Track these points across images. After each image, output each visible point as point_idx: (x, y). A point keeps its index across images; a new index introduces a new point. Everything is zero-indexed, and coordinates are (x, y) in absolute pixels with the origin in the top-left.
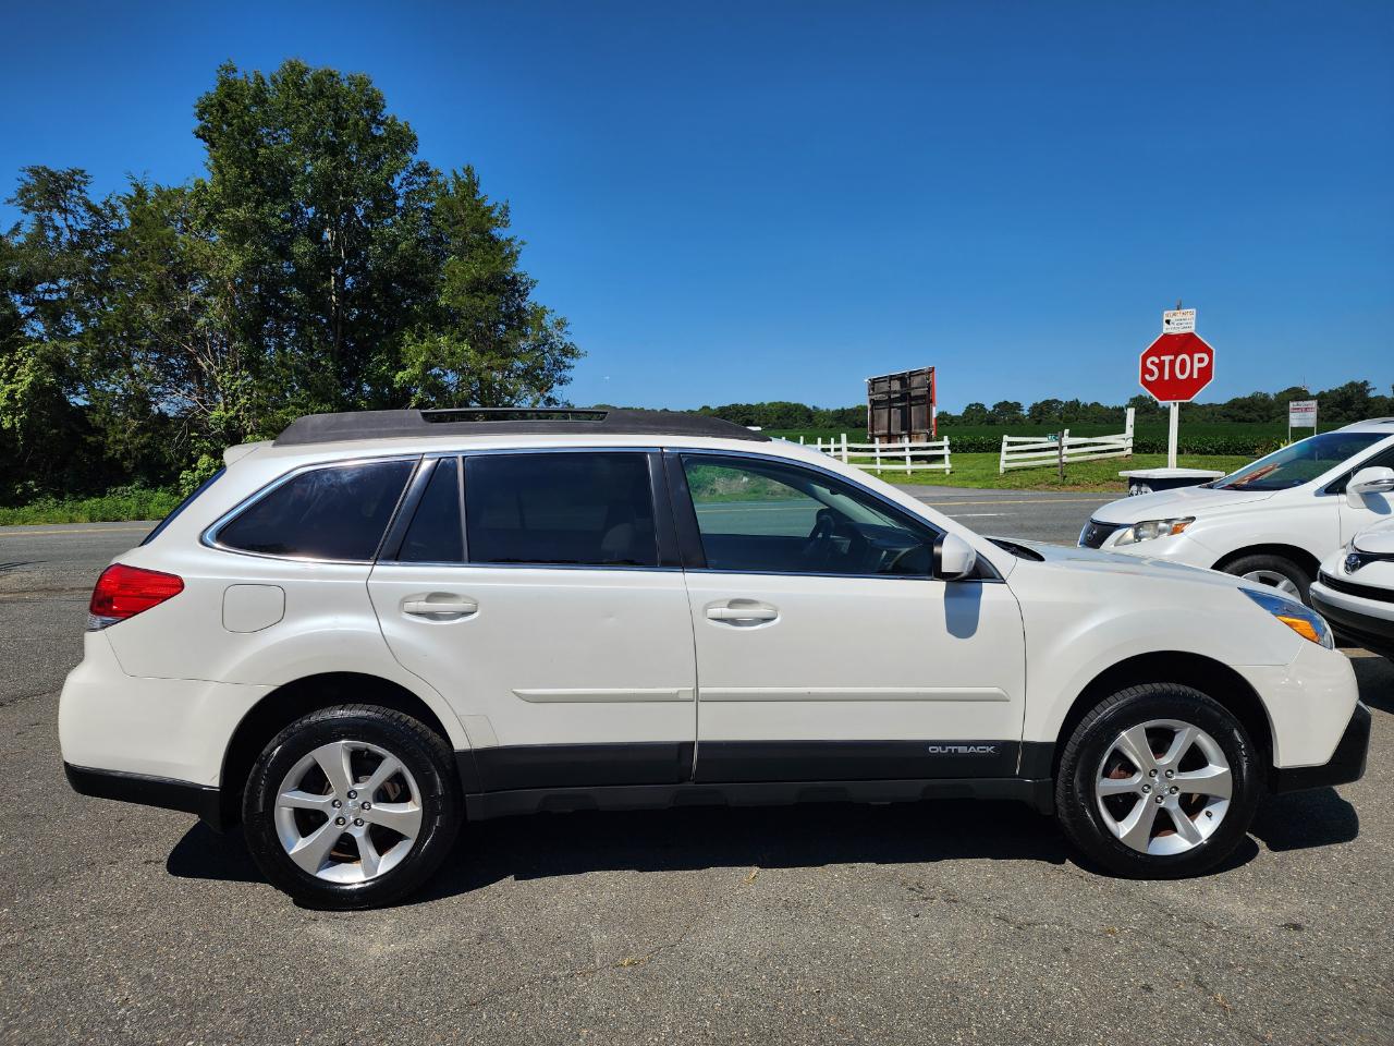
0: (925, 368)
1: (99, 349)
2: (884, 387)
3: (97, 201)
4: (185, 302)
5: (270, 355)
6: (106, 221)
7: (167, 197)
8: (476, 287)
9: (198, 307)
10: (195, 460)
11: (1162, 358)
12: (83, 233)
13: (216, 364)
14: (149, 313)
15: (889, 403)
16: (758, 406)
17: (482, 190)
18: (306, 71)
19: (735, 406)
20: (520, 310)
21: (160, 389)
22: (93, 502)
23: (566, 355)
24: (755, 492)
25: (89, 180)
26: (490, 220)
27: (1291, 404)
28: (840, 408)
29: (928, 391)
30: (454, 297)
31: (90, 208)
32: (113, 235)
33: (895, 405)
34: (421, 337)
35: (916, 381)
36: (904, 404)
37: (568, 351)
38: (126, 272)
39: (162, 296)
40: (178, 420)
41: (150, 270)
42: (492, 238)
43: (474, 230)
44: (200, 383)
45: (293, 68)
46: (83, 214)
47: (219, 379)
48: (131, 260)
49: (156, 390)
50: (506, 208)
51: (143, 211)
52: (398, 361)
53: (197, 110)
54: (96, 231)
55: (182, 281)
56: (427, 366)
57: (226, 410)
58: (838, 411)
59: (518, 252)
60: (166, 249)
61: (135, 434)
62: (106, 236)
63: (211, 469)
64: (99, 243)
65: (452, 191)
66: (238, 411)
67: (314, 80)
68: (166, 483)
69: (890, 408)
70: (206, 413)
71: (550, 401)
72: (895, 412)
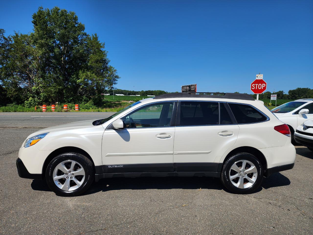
0: (195, 84)
1: (6, 71)
2: (185, 88)
3: (6, 36)
4: (27, 61)
5: (47, 75)
6: (8, 42)
7: (23, 36)
8: (97, 61)
9: (30, 63)
10: (28, 99)
11: (256, 84)
12: (3, 44)
13: (34, 76)
14: (18, 63)
16: (154, 91)
17: (99, 39)
18: (59, 10)
19: (149, 91)
20: (106, 67)
21: (20, 81)
22: (4, 107)
23: (116, 78)
24: (159, 110)
25: (5, 32)
26: (100, 46)
27: (271, 95)
29: (195, 89)
30: (92, 63)
31: (4, 38)
32: (10, 45)
34: (84, 72)
35: (192, 87)
37: (117, 77)
38: (13, 54)
39: (22, 60)
40: (24, 89)
41: (19, 53)
42: (101, 50)
43: (97, 48)
44: (30, 80)
45: (56, 8)
46: (3, 40)
47: (34, 80)
48: (14, 51)
49: (19, 82)
50: (104, 44)
51: (17, 40)
52: (78, 77)
53: (33, 17)
54: (6, 44)
55: (26, 56)
56: (85, 79)
57: (36, 87)
59: (106, 54)
60: (23, 49)
61: (14, 92)
62: (8, 45)
63: (32, 100)
64: (6, 47)
65: (92, 39)
66: (39, 87)
67: (61, 12)
68: (21, 104)
70: (31, 87)
71: (112, 88)
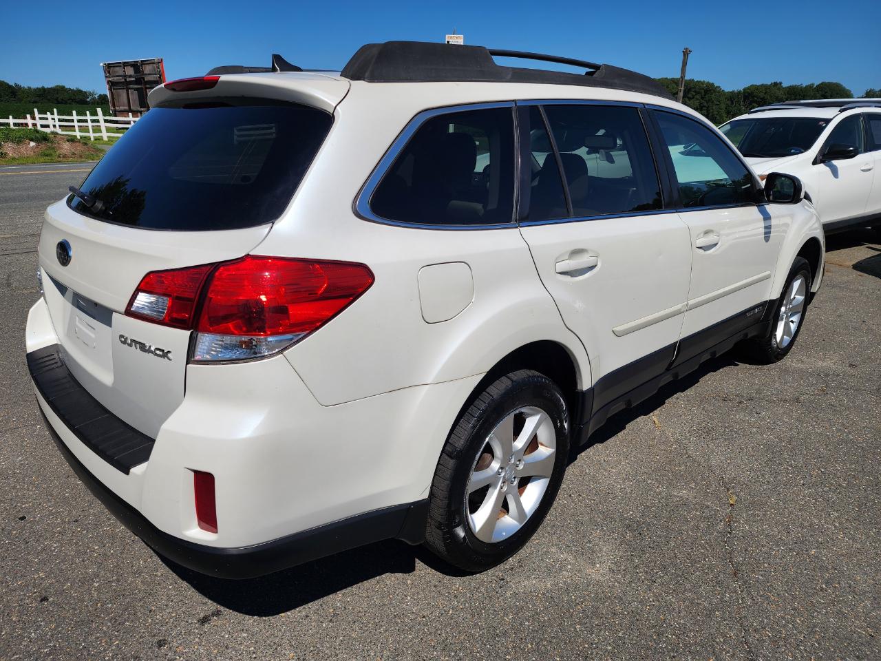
0: (155, 58)
2: (120, 71)
15: (126, 85)
28: (40, 86)
29: (160, 77)
33: (131, 86)
35: (148, 69)
36: (139, 86)
58: (38, 89)
69: (127, 89)
72: (132, 93)
